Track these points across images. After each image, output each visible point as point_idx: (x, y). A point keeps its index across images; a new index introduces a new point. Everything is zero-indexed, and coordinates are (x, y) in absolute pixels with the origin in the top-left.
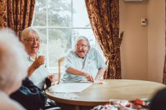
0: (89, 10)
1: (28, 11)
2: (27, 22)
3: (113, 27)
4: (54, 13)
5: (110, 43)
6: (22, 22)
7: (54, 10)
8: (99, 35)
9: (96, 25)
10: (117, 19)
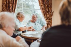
0: (39, 2)
1: (15, 2)
2: (14, 7)
3: (49, 9)
4: (27, 3)
5: (48, 16)
6: (12, 7)
7: (27, 2)
8: (44, 12)
9: (42, 8)
10: (51, 6)
